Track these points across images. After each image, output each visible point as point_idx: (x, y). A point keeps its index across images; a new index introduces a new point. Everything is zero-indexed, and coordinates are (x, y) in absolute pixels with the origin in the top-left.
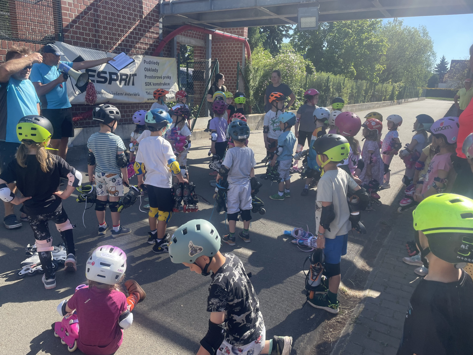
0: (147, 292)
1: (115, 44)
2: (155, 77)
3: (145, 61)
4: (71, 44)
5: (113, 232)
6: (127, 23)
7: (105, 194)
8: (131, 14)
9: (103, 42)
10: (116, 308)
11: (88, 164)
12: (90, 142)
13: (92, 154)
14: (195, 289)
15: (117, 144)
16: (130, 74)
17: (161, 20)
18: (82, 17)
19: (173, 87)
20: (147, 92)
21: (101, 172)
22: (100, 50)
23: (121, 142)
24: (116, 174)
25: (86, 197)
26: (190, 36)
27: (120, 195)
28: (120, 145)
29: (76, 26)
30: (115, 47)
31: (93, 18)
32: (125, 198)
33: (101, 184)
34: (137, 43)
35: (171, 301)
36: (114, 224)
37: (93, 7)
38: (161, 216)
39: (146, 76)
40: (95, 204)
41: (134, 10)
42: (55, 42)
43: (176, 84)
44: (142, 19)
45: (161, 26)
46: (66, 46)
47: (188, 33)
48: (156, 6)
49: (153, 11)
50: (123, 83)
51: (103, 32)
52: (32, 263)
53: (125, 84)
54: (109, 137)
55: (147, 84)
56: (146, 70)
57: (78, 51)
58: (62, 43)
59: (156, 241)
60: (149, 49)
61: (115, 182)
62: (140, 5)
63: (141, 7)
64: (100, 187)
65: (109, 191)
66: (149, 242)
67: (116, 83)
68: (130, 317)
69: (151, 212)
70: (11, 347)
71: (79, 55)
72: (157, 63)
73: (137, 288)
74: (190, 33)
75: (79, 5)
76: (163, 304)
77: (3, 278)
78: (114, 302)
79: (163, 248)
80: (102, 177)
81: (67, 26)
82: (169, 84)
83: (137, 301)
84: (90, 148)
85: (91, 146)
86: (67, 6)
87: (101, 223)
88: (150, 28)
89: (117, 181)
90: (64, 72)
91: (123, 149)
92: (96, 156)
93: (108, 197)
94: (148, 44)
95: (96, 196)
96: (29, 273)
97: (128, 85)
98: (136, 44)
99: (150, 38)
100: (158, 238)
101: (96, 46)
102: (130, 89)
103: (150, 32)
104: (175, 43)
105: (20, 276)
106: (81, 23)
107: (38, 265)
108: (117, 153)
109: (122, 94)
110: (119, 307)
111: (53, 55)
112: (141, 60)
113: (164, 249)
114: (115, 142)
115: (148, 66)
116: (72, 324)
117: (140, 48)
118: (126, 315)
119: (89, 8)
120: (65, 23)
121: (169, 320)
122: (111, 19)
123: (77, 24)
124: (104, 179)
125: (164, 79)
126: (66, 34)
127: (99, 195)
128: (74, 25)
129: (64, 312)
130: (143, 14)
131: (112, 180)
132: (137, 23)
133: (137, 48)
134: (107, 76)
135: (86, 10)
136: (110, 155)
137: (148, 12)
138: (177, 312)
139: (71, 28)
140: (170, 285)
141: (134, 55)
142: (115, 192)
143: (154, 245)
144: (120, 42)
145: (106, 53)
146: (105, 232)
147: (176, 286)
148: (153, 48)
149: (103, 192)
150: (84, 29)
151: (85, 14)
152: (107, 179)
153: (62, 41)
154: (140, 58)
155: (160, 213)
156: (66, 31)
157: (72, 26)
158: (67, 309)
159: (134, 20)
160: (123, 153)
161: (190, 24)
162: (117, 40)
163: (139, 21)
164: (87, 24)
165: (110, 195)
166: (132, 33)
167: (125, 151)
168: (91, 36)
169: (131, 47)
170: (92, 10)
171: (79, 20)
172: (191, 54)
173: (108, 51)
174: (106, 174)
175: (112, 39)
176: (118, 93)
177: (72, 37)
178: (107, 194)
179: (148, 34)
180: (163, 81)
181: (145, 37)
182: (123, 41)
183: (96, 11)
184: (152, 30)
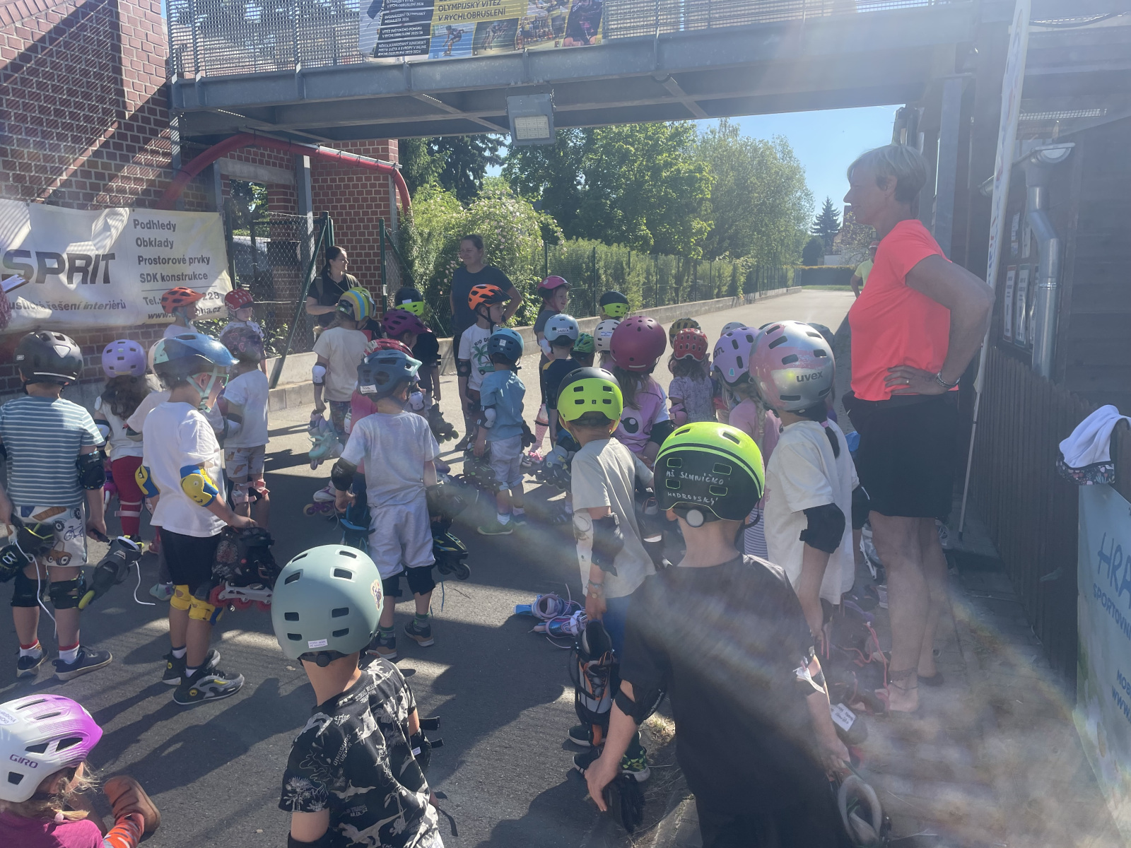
1: (50, 182)
2: (165, 261)
3: (135, 225)
6: (82, 130)
8: (93, 109)
9: (19, 178)
16: (97, 256)
17: (175, 122)
19: (217, 283)
20: (145, 298)
23: (89, 423)
24: (63, 510)
26: (254, 161)
30: (51, 189)
32: (96, 570)
34: (112, 178)
35: (229, 825)
36: (62, 644)
39: (141, 259)
41: (101, 100)
43: (225, 275)
44: (123, 121)
45: (175, 136)
47: (249, 152)
48: (158, 90)
49: (153, 100)
50: (78, 277)
51: (17, 154)
53: (84, 281)
55: (144, 278)
56: (141, 242)
59: (183, 676)
60: (145, 192)
62: (116, 87)
63: (120, 93)
66: (165, 681)
67: (58, 278)
69: (178, 596)
72: (171, 226)
73: (137, 801)
74: (256, 154)
79: (203, 689)
82: (205, 277)
83: (137, 836)
87: (24, 643)
88: (147, 141)
89: (67, 529)
94: (142, 179)
97: (93, 281)
98: (110, 181)
99: (146, 165)
100: (189, 665)
103: (146, 151)
104: (217, 177)
109: (75, 307)
112: (125, 218)
113: (204, 693)
115: (146, 234)
117: (121, 191)
122: (38, 121)
125: (190, 263)
130: (125, 107)
131: (54, 524)
132: (110, 129)
133: (112, 191)
134: (33, 261)
137: (140, 103)
141: (107, 207)
142: (61, 557)
143: (178, 686)
144: (64, 177)
145: (28, 205)
146: (35, 669)
147: (243, 783)
148: (157, 188)
154: (121, 215)
155: (193, 601)
159: (103, 122)
161: (252, 132)
162: (58, 172)
163: (116, 125)
166: (96, 154)
169: (96, 187)
172: (262, 205)
173: (32, 201)
174: (36, 511)
175: (42, 170)
176: (63, 304)
179: (142, 157)
180: (188, 269)
181: (134, 163)
182: (74, 174)
184: (152, 146)
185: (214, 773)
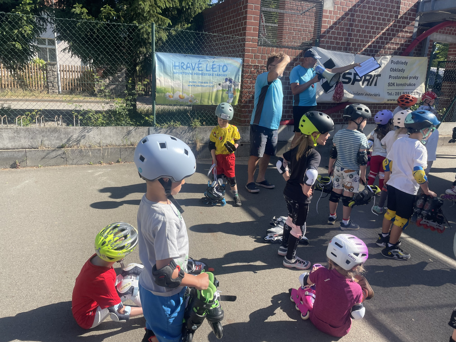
0: (375, 292)
1: (364, 45)
2: (399, 78)
3: (392, 62)
4: (325, 49)
5: (342, 225)
6: (381, 24)
7: (341, 188)
8: (386, 15)
9: (354, 45)
10: (352, 297)
11: (331, 157)
12: (336, 137)
13: (335, 148)
14: (429, 307)
15: (361, 142)
16: (375, 75)
17: (418, 18)
18: (339, 22)
19: (419, 88)
20: (388, 93)
21: (341, 167)
22: (349, 53)
23: (365, 140)
24: (354, 171)
25: (324, 187)
26: (447, 33)
27: (355, 191)
28: (364, 142)
29: (332, 32)
30: (364, 49)
31: (349, 23)
32: (358, 195)
33: (338, 177)
34: (387, 43)
35: (401, 311)
36: (344, 217)
37: (350, 13)
38: (397, 220)
39: (390, 77)
40: (330, 195)
41: (390, 11)
42: (312, 47)
43: (423, 85)
44: (397, 19)
45: (417, 24)
46: (320, 51)
47: (445, 29)
48: (414, 5)
49: (411, 10)
50: (366, 83)
51: (355, 35)
52: (276, 233)
53: (367, 85)
54: (354, 134)
55: (390, 85)
56: (392, 70)
57: (329, 54)
58: (318, 48)
59: (387, 245)
60: (399, 49)
61: (352, 178)
62: (398, 5)
63: (399, 8)
64: (337, 180)
65: (345, 185)
66: (377, 243)
67: (359, 83)
68: (363, 311)
69: (388, 214)
70: (258, 296)
71: (330, 58)
72: (406, 63)
73: (366, 285)
74: (448, 30)
75: (339, 11)
76: (392, 310)
77: (253, 238)
78: (351, 291)
79: (393, 254)
80: (341, 172)
81: (324, 33)
82: (414, 85)
83: (365, 297)
84: (335, 143)
85: (335, 141)
86: (328, 14)
87: (332, 213)
88: (404, 27)
89: (354, 178)
90: (319, 73)
91: (366, 147)
92: (339, 151)
93: (343, 190)
94: (399, 43)
95: (332, 188)
96: (272, 240)
97: (370, 85)
98: (386, 45)
99: (402, 37)
100: (390, 242)
101: (347, 49)
102: (372, 89)
103: (403, 31)
104: (428, 41)
105: (265, 240)
106: (337, 29)
107: (280, 235)
108: (359, 150)
109: (362, 94)
110: (355, 297)
111: (312, 59)
112: (388, 60)
113: (394, 256)
114: (360, 139)
115: (395, 66)
116: (307, 295)
117: (389, 48)
118: (359, 307)
119: (346, 14)
120: (323, 30)
121: (397, 329)
122: (365, 22)
123: (333, 30)
124: (342, 174)
125: (410, 79)
126: (322, 39)
127: (335, 187)
128: (330, 31)
129: (305, 283)
130: (399, 14)
131: (350, 175)
132: (391, 23)
133: (386, 49)
134: (352, 77)
135: (344, 16)
136: (352, 151)
137: (405, 11)
138: (408, 324)
139: (327, 33)
140: (400, 294)
141: (382, 55)
142: (351, 188)
143: (384, 248)
144: (370, 44)
145: (355, 55)
146: (334, 223)
147: (407, 297)
148: (404, 47)
149: (339, 185)
150: (339, 34)
151: (342, 20)
152: (345, 174)
153: (318, 46)
154: (387, 58)
155: (398, 218)
156: (322, 36)
157: (328, 32)
158: (309, 281)
159: (389, 21)
160: (365, 151)
161: (452, 20)
162: (368, 42)
163: (394, 21)
164: (342, 29)
165: (345, 189)
166: (384, 34)
167: (368, 149)
168: (343, 40)
169: (380, 47)
170: (350, 15)
171: (335, 26)
172: (439, 53)
173: (357, 53)
174: (345, 170)
175: (362, 41)
176: (358, 93)
177: (327, 42)
178: (342, 188)
179: (400, 34)
180: (408, 81)
181: (397, 37)
182: (373, 43)
183: (353, 15)
184: (406, 29)
185: (396, 288)
